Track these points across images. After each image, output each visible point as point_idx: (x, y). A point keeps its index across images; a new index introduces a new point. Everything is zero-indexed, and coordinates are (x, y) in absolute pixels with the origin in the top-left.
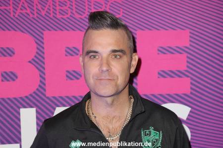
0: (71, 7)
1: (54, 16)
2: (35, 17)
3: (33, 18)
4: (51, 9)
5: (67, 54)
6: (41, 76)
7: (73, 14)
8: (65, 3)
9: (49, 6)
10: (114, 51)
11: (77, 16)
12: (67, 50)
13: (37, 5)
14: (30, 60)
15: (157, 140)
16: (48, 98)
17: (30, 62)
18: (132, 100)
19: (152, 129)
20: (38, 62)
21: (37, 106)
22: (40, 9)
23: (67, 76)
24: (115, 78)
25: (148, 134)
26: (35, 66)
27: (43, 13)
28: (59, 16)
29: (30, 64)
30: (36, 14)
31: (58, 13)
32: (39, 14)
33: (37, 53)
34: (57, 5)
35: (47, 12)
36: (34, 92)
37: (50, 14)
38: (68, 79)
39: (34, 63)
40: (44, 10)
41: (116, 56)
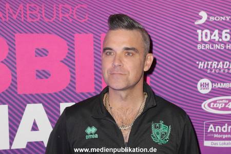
0: (40, 11)
1: (24, 20)
2: (7, 21)
3: (5, 21)
4: (22, 13)
5: (37, 55)
6: (12, 75)
7: (43, 18)
8: (35, 8)
9: (20, 11)
10: (127, 49)
11: (46, 20)
12: (37, 51)
13: (9, 10)
14: (3, 60)
15: (166, 133)
16: (19, 95)
17: (2, 62)
18: (146, 96)
19: (162, 122)
21: (8, 103)
22: (12, 13)
23: (37, 75)
25: (158, 127)
26: (8, 66)
27: (14, 17)
28: (29, 20)
29: (2, 64)
30: (8, 18)
31: (28, 17)
32: (11, 18)
33: (9, 54)
34: (28, 10)
35: (18, 16)
36: (7, 90)
37: (21, 18)
38: (38, 78)
39: (6, 63)
40: (15, 14)
41: (129, 54)
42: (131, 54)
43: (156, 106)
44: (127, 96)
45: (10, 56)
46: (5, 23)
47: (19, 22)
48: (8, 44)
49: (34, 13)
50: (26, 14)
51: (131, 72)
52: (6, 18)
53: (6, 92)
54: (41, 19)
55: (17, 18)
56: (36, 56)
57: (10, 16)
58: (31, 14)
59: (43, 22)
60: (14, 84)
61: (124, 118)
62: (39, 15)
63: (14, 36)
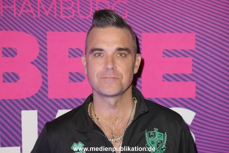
0: (75, 7)
2: (39, 17)
3: (36, 18)
4: (55, 9)
5: (70, 55)
6: (43, 78)
7: (78, 15)
8: (69, 3)
9: (53, 6)
10: (120, 49)
11: (82, 17)
12: (71, 51)
13: (40, 5)
14: (33, 60)
16: (50, 100)
17: (32, 63)
18: (136, 102)
19: (156, 130)
20: (41, 63)
21: (38, 108)
22: (44, 9)
23: (70, 78)
24: (120, 77)
25: (152, 136)
26: (38, 67)
27: (47, 13)
28: (63, 17)
29: (32, 65)
30: (39, 14)
31: (62, 14)
32: (42, 14)
33: (40, 54)
34: (61, 6)
35: (51, 12)
36: (36, 94)
37: (54, 14)
38: (71, 81)
39: (37, 64)
40: (48, 10)
41: (121, 55)
42: (124, 55)
43: (147, 112)
44: (116, 103)
45: (40, 57)
46: (36, 20)
47: (51, 18)
48: (39, 43)
49: (68, 8)
50: (60, 10)
51: (124, 76)
52: (37, 14)
53: (36, 96)
54: (76, 15)
55: (49, 15)
56: (69, 57)
57: (42, 12)
58: (65, 10)
59: (79, 19)
60: (45, 87)
61: (114, 128)
62: (74, 11)
63: (46, 34)
